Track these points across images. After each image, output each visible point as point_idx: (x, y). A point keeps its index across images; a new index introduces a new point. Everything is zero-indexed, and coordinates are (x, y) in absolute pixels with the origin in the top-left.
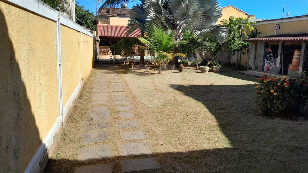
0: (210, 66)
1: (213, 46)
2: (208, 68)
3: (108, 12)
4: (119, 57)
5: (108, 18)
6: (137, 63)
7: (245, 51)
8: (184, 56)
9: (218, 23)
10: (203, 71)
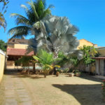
0: (74, 72)
1: (75, 61)
2: (73, 74)
3: (14, 41)
4: (20, 67)
5: (13, 44)
6: (31, 71)
7: (93, 64)
8: (59, 67)
9: (78, 49)
10: (70, 76)
